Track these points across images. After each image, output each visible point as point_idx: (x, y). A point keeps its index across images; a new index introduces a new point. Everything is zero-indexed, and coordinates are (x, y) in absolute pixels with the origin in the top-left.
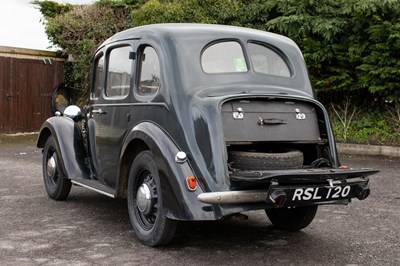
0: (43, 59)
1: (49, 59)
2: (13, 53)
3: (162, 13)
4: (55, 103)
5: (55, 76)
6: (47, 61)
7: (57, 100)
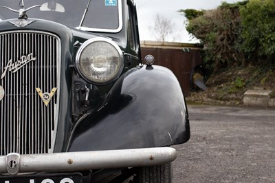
0: (183, 48)
1: (188, 48)
2: (163, 45)
3: (259, 7)
4: (193, 79)
5: (193, 60)
6: (186, 50)
7: (194, 77)
